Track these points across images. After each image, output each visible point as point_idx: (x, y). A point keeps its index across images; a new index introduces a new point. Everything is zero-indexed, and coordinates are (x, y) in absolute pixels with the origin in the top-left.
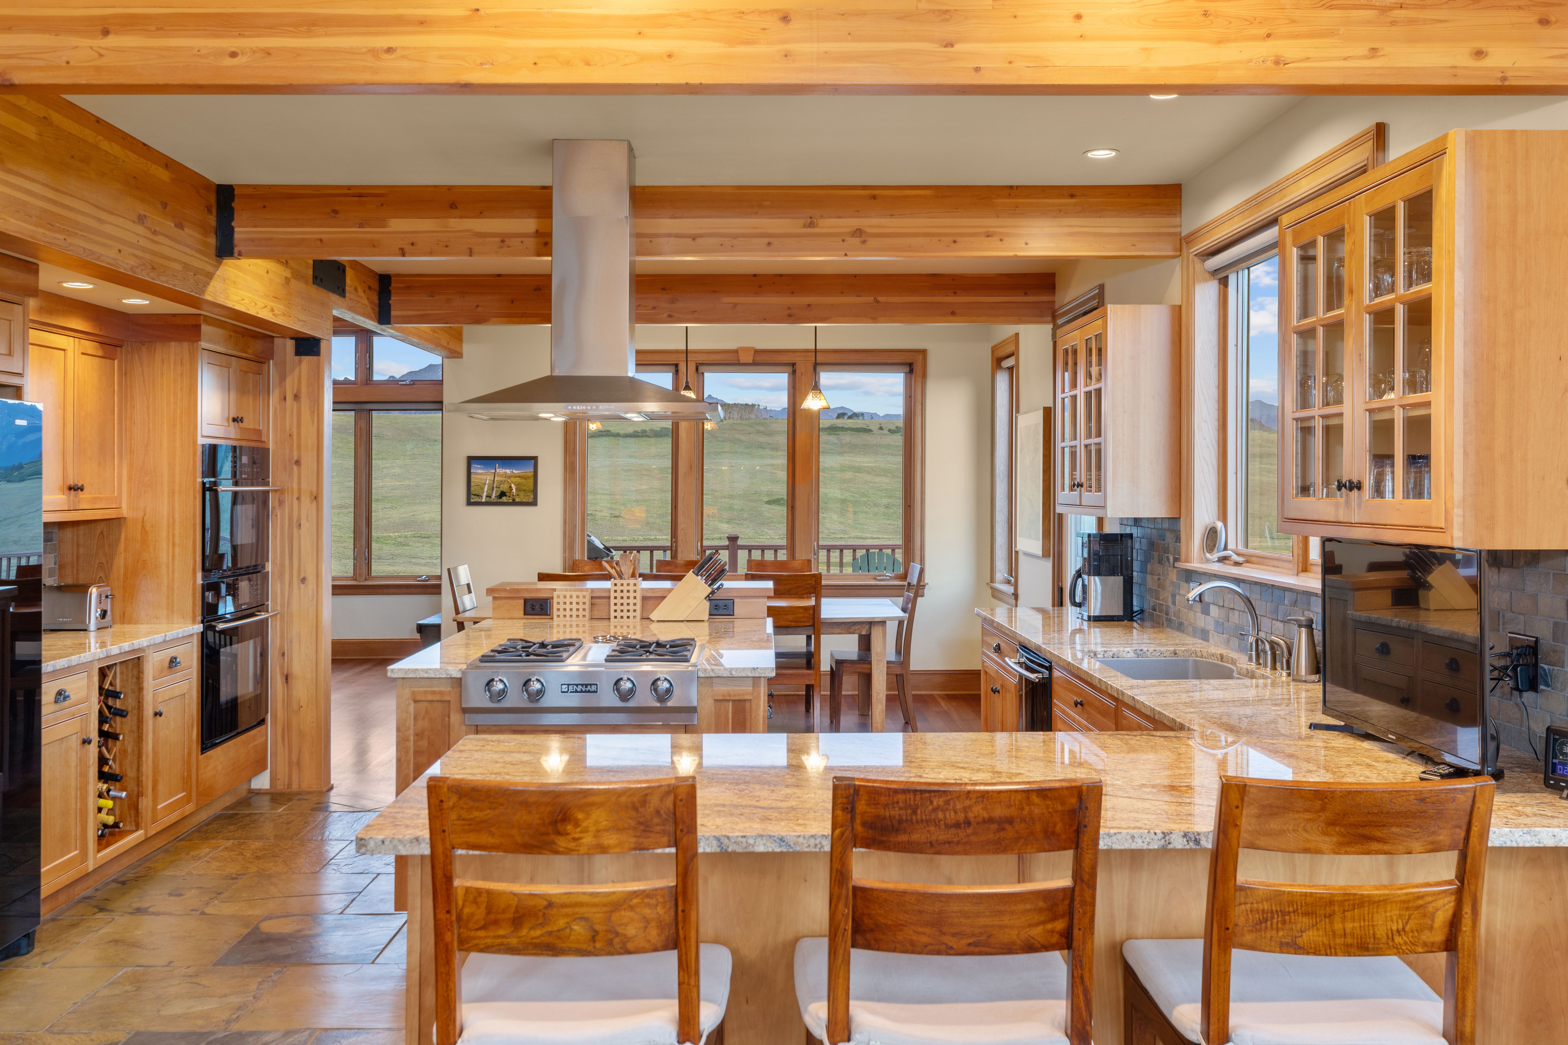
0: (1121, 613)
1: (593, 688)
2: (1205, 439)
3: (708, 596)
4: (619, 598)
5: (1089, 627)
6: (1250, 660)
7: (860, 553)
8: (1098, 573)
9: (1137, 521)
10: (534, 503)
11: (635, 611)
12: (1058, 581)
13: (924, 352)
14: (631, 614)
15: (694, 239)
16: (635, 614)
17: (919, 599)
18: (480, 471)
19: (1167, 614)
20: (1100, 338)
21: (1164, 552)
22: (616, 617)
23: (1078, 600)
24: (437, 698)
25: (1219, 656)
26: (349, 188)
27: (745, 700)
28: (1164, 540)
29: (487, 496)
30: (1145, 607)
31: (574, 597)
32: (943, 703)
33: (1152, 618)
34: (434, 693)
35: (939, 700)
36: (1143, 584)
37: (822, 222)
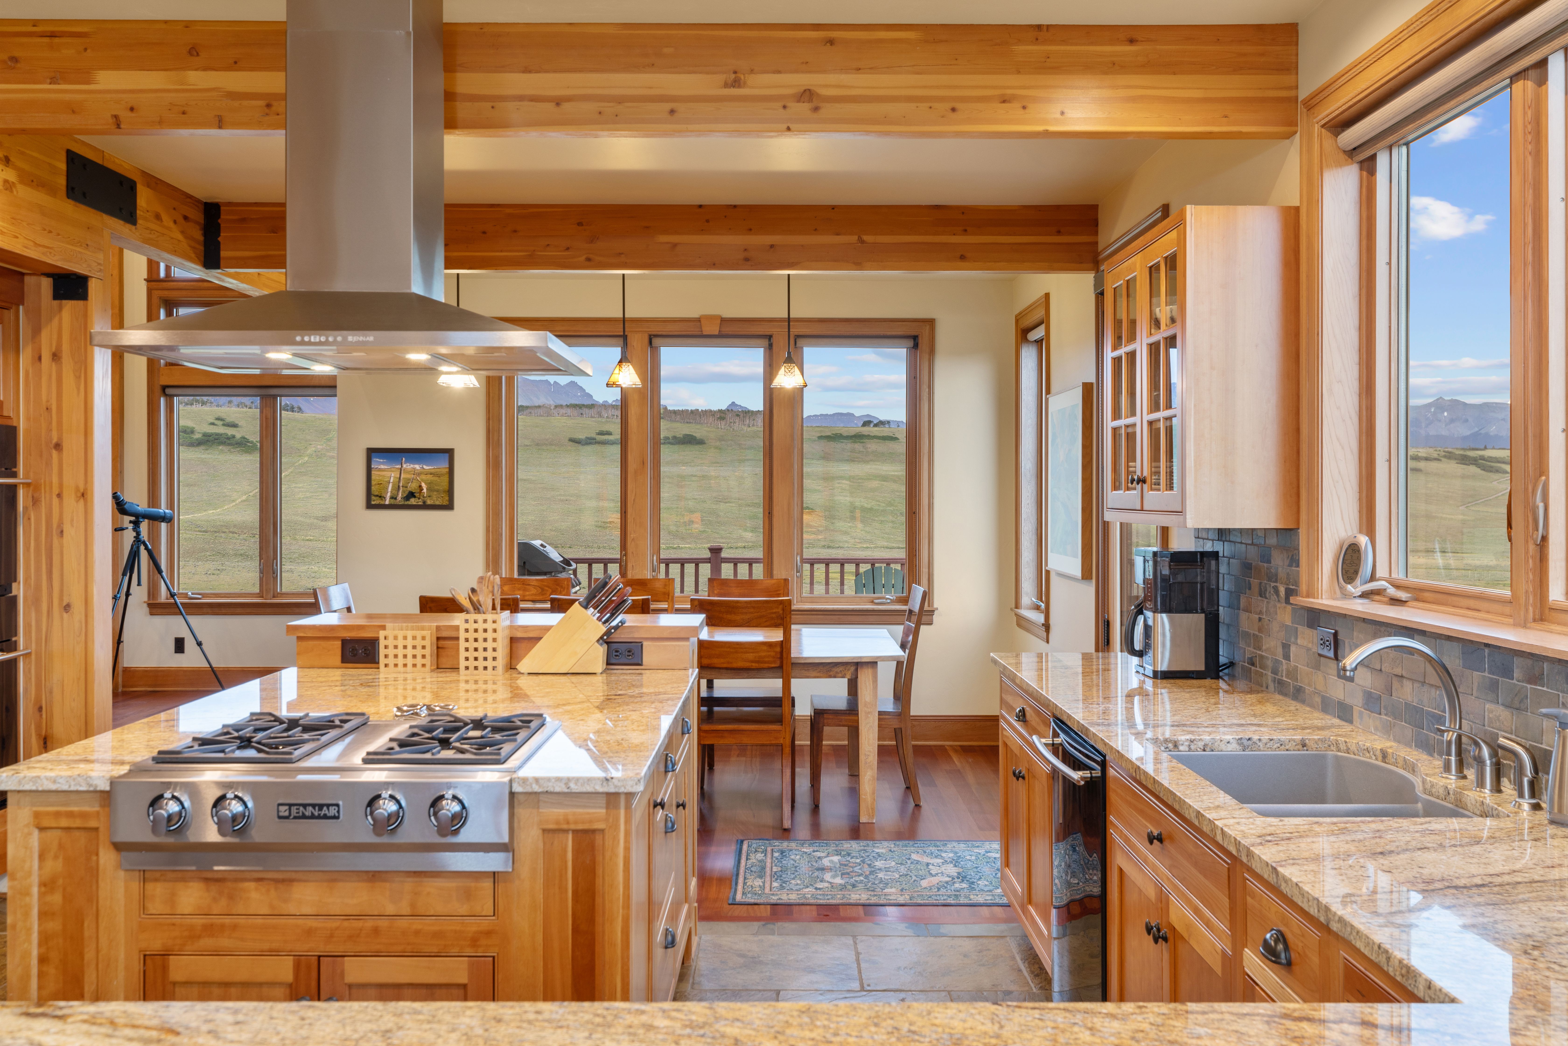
0: (1202, 668)
1: (333, 811)
2: (1338, 408)
3: (601, 638)
4: (471, 640)
5: (1155, 686)
6: (1447, 768)
7: (864, 568)
8: (1167, 608)
9: (1222, 534)
10: (449, 506)
11: (494, 659)
12: (1104, 612)
13: (931, 322)
14: (490, 663)
15: (558, 104)
16: (494, 664)
17: (923, 629)
18: (382, 467)
19: (1275, 672)
20: (1173, 263)
21: (1270, 580)
22: (467, 668)
23: (1138, 646)
24: (78, 823)
25: (1378, 753)
26: (35, 23)
27: (594, 831)
28: (1269, 562)
29: (392, 498)
30: (1237, 659)
31: (410, 638)
32: (955, 759)
33: (1247, 675)
34: (70, 815)
35: (952, 754)
36: (1234, 624)
37: (752, 79)
